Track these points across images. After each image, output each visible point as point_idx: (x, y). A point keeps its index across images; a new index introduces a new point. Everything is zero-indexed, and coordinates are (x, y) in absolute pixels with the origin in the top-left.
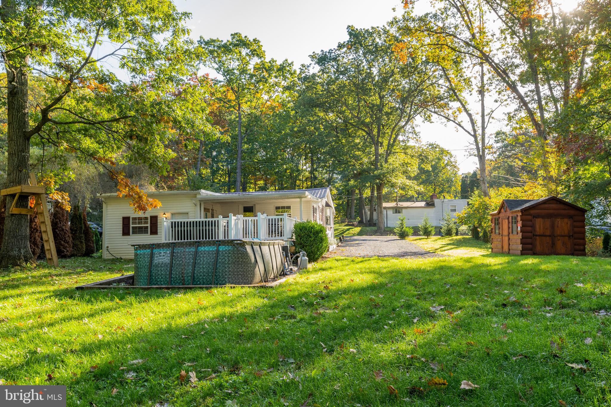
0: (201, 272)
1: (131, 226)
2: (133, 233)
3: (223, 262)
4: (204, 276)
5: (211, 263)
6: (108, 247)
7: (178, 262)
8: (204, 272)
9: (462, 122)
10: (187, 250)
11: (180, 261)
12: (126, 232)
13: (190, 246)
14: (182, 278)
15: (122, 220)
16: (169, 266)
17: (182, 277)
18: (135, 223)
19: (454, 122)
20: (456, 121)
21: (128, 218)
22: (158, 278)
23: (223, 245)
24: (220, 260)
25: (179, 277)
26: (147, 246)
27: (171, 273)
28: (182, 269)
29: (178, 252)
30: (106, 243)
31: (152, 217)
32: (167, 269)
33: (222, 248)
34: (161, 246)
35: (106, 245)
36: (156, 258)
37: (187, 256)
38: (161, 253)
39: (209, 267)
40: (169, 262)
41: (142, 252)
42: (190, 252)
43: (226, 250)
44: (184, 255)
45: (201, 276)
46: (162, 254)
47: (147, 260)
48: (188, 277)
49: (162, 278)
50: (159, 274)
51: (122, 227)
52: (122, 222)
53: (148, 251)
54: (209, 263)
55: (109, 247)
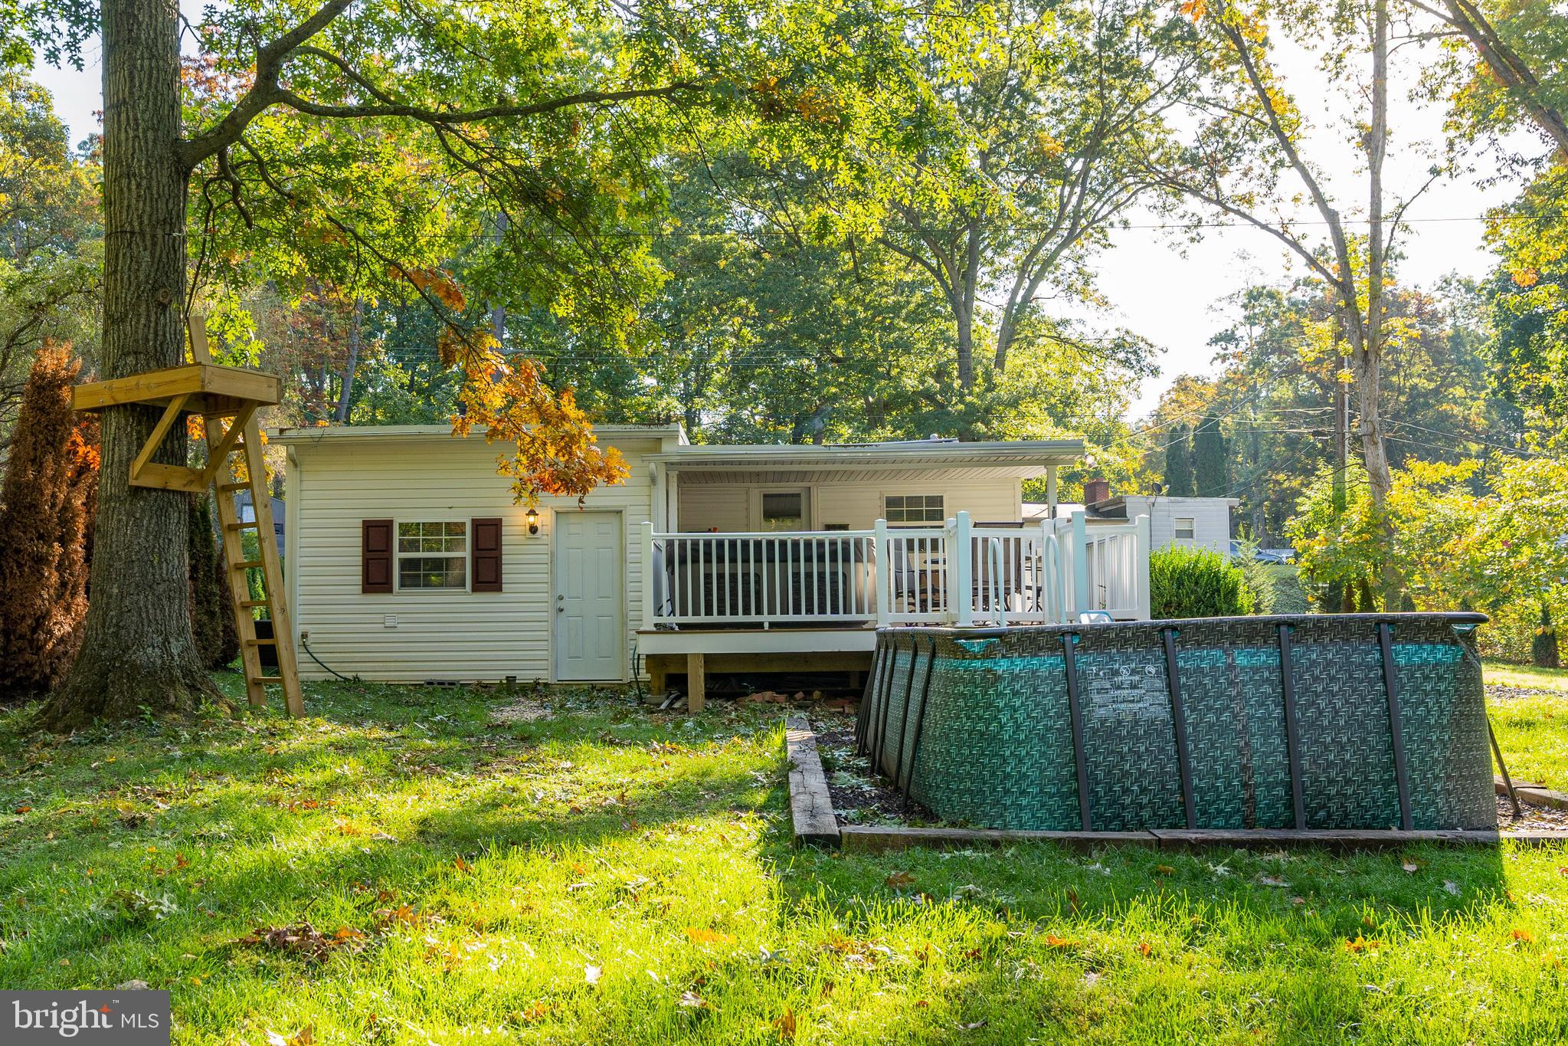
0: (1331, 765)
1: (397, 555)
2: (402, 585)
3: (1422, 720)
4: (1348, 782)
5: (1370, 724)
6: (304, 636)
7: (1211, 717)
8: (1346, 764)
9: (1304, 236)
10: (1241, 660)
11: (1220, 712)
12: (376, 580)
13: (1250, 640)
14: (1244, 794)
15: (359, 532)
16: (1169, 733)
17: (1245, 785)
18: (413, 546)
19: (1281, 236)
20: (1287, 236)
21: (387, 525)
22: (1126, 791)
23: (1411, 641)
24: (1407, 711)
25: (1228, 785)
26: (1042, 641)
27: (1183, 770)
28: (1240, 751)
29: (1199, 670)
30: (300, 618)
31: (478, 525)
32: (1162, 750)
33: (1404, 654)
34: (1110, 643)
35: (299, 629)
36: (1097, 698)
37: (1249, 689)
38: (1116, 673)
39: (1364, 741)
40: (1164, 714)
41: (1019, 664)
42: (1256, 670)
43: (1425, 663)
44: (1231, 683)
45: (1331, 782)
46: (1125, 677)
47: (1053, 702)
48: (1270, 787)
49: (1143, 791)
50: (1126, 774)
51: (359, 560)
52: (359, 541)
53: (1047, 663)
54: (1362, 725)
55: (311, 637)
